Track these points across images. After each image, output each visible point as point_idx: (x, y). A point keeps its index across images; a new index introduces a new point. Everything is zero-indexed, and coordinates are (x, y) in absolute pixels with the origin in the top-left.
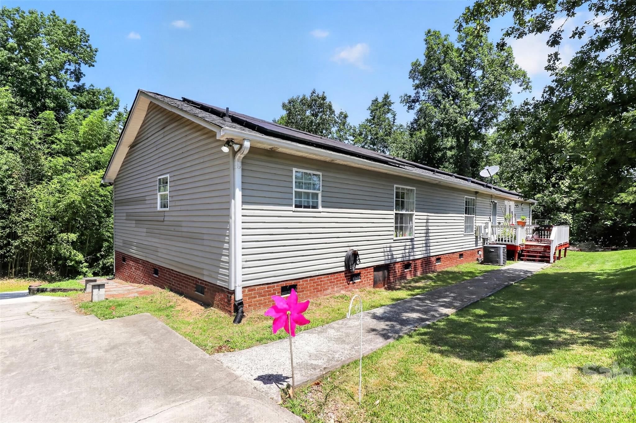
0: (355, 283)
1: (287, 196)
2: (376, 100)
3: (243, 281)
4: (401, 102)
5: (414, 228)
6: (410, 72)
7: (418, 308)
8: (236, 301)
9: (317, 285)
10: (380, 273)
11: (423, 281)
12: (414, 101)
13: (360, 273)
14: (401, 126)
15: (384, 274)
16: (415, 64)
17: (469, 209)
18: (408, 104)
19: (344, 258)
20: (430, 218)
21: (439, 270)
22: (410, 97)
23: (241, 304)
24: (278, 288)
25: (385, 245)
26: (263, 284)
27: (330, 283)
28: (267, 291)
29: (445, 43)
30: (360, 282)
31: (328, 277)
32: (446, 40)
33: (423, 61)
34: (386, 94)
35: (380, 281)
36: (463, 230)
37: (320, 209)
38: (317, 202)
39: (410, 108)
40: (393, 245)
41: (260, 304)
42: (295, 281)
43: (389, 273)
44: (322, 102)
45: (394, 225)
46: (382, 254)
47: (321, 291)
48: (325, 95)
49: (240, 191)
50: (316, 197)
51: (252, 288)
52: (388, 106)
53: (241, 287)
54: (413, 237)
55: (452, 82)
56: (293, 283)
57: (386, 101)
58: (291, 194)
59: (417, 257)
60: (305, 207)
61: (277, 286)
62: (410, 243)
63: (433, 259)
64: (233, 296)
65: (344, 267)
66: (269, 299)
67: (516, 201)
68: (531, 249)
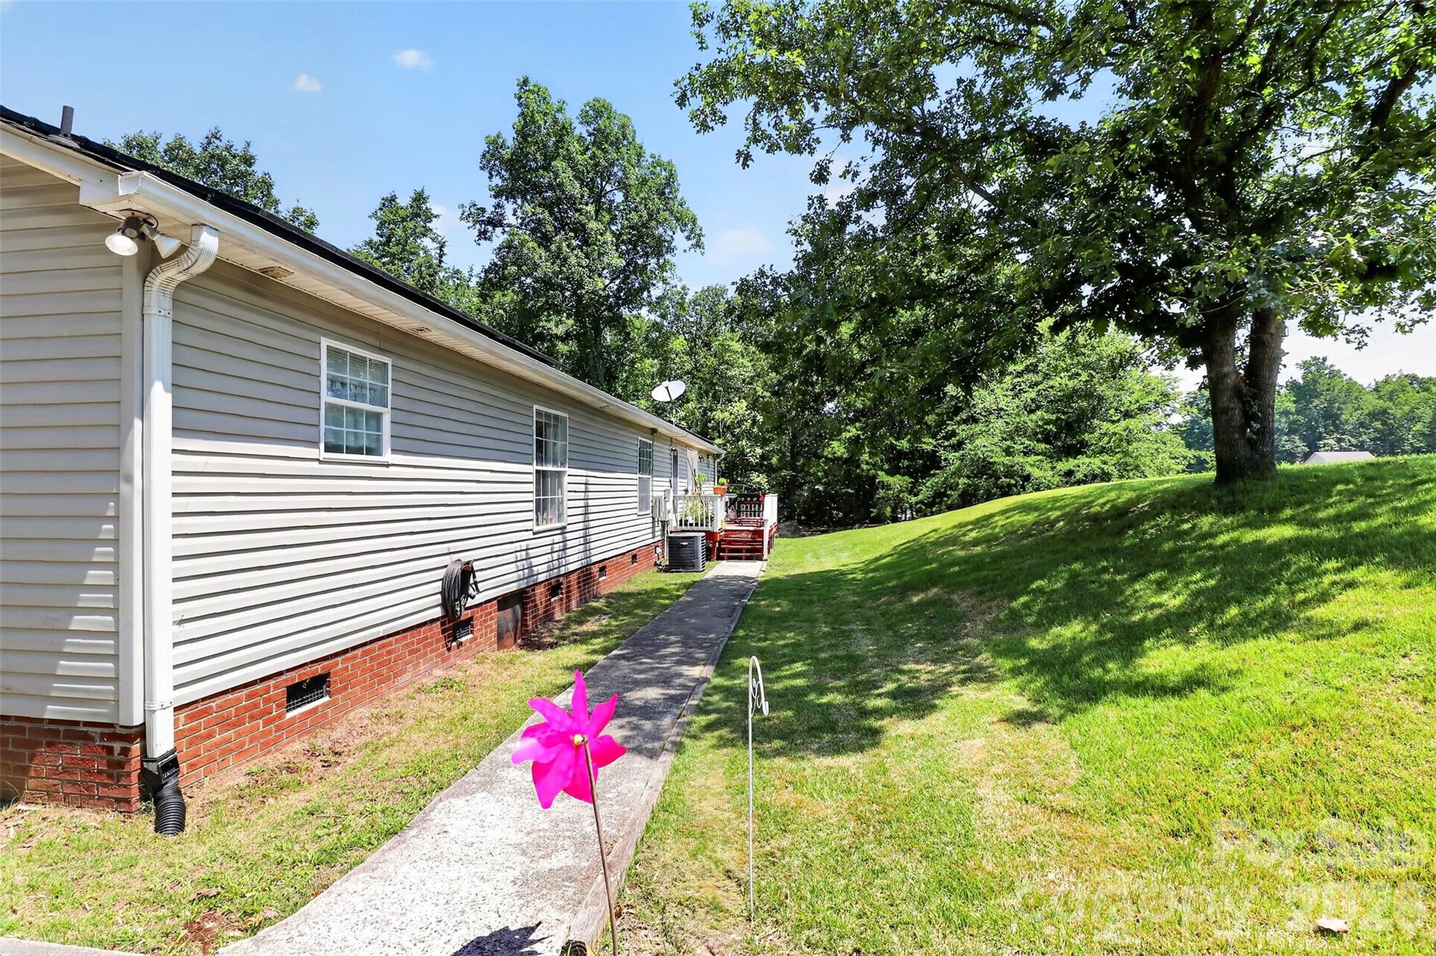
0: (461, 644)
1: (302, 416)
2: (393, 199)
3: (176, 687)
4: (461, 219)
5: (567, 504)
6: (484, 156)
7: (642, 676)
8: (154, 761)
9: (381, 665)
10: (508, 613)
11: (592, 619)
12: (490, 222)
13: (471, 619)
14: (457, 272)
15: (514, 612)
16: (495, 142)
17: (645, 464)
18: (478, 226)
19: (440, 583)
20: (592, 480)
21: (604, 592)
22: (483, 210)
23: (171, 765)
24: (278, 691)
25: (517, 546)
26: (234, 689)
27: (410, 653)
28: (246, 708)
29: (559, 116)
30: (471, 641)
31: (405, 638)
32: (560, 110)
33: (510, 138)
34: (419, 190)
35: (508, 631)
36: (636, 505)
37: (388, 457)
38: (379, 438)
39: (483, 235)
40: (532, 543)
41: (224, 752)
42: (325, 663)
43: (524, 609)
44: (242, 168)
45: (532, 497)
46: (513, 567)
47: (388, 678)
48: (252, 151)
49: (166, 390)
50: (373, 423)
51: (200, 707)
52: (425, 222)
53: (171, 709)
54: (564, 524)
55: (572, 201)
56: (319, 669)
57: (420, 208)
58: (315, 412)
59: (572, 567)
60: (350, 450)
61: (276, 687)
62: (558, 538)
63: (595, 569)
64: (136, 747)
65: (439, 609)
66: (252, 730)
67: (700, 451)
68: (734, 537)
